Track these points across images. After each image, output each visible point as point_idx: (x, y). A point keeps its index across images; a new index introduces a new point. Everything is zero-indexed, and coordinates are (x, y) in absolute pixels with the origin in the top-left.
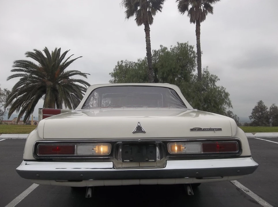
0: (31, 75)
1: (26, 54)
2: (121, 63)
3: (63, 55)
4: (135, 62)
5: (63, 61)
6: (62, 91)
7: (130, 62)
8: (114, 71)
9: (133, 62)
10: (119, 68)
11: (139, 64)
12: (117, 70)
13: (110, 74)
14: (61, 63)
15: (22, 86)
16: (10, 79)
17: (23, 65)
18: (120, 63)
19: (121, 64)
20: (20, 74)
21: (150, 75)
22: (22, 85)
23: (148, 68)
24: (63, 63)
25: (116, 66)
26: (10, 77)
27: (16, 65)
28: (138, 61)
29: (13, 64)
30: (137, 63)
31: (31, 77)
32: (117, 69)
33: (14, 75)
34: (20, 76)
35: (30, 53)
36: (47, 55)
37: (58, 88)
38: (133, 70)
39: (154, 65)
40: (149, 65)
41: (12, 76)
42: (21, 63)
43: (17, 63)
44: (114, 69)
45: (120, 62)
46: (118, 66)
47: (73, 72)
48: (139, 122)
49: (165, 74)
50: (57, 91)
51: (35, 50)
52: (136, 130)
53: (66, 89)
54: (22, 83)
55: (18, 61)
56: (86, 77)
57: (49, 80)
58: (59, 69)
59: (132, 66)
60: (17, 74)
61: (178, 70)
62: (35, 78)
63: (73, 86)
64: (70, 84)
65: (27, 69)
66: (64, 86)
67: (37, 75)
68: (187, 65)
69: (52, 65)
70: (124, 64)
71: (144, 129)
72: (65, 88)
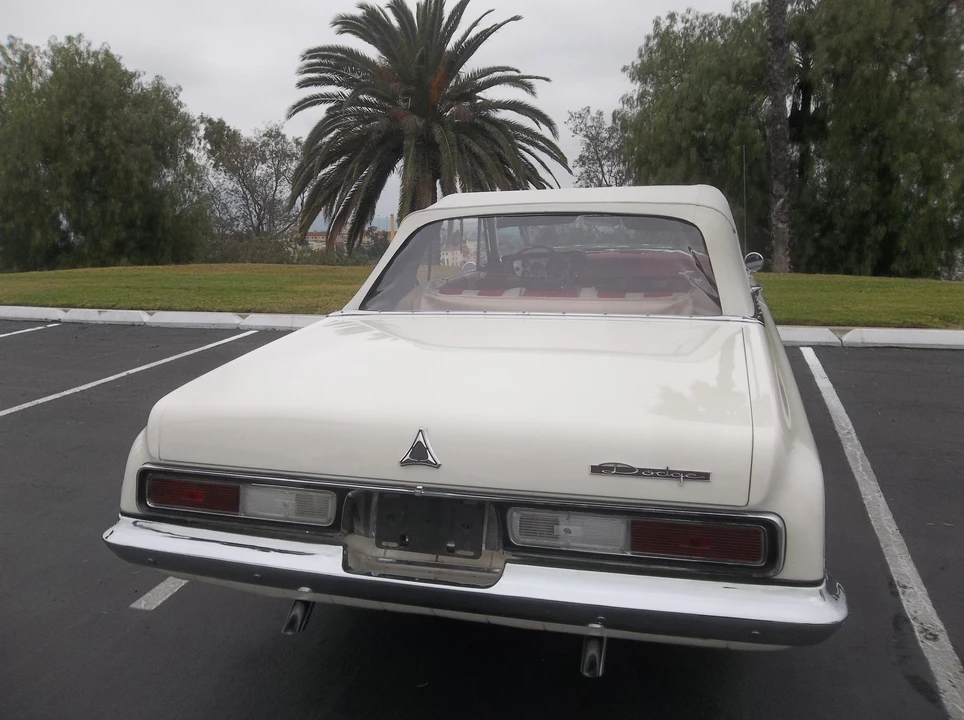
0: (354, 96)
1: (335, 24)
2: (668, 22)
3: (454, 12)
4: (723, 13)
5: (456, 37)
6: (452, 146)
7: (705, 17)
8: (641, 56)
9: (716, 14)
10: (659, 45)
11: (736, 22)
12: (651, 53)
13: (624, 69)
14: (450, 46)
15: (331, 135)
16: (294, 114)
17: (329, 65)
18: (665, 24)
19: (668, 28)
20: (322, 96)
21: (776, 67)
22: (333, 129)
23: (770, 40)
24: (458, 45)
25: (648, 38)
26: (295, 107)
27: (309, 65)
28: (735, 10)
29: (300, 64)
30: (729, 19)
31: (354, 100)
32: (651, 49)
33: (306, 100)
34: (325, 102)
35: (347, 18)
36: (400, 20)
37: (438, 138)
38: (713, 48)
39: (801, 21)
40: (774, 29)
41: (300, 103)
42: (323, 57)
43: (310, 58)
44: (640, 50)
45: (663, 17)
46: (656, 35)
47: (492, 73)
48: (420, 431)
49: (843, 60)
50: (436, 146)
51: (361, 7)
52: (408, 457)
53: (467, 140)
54: (330, 124)
55: (315, 50)
56: (533, 93)
57: (413, 110)
58: (442, 68)
59: (710, 33)
60: (314, 97)
61: (900, 35)
62: (368, 104)
63: (488, 127)
64: (479, 122)
65: (342, 75)
66: (457, 128)
67: (372, 94)
68: (944, 10)
69: (418, 55)
70: (679, 27)
71: (434, 454)
72: (464, 137)
